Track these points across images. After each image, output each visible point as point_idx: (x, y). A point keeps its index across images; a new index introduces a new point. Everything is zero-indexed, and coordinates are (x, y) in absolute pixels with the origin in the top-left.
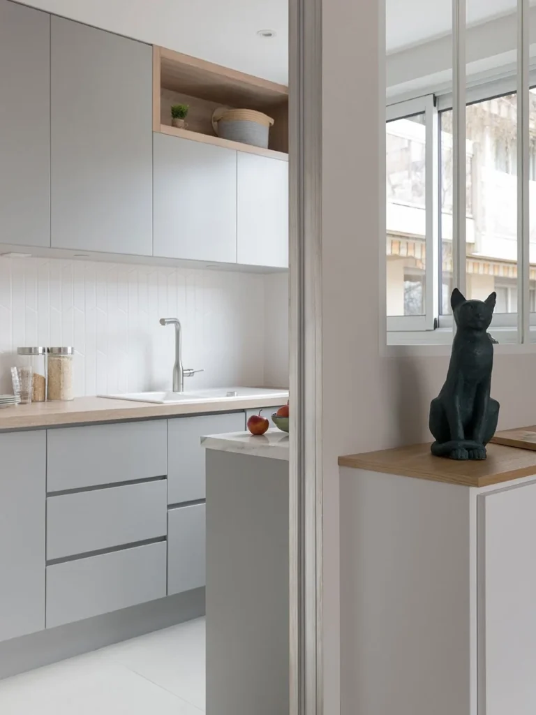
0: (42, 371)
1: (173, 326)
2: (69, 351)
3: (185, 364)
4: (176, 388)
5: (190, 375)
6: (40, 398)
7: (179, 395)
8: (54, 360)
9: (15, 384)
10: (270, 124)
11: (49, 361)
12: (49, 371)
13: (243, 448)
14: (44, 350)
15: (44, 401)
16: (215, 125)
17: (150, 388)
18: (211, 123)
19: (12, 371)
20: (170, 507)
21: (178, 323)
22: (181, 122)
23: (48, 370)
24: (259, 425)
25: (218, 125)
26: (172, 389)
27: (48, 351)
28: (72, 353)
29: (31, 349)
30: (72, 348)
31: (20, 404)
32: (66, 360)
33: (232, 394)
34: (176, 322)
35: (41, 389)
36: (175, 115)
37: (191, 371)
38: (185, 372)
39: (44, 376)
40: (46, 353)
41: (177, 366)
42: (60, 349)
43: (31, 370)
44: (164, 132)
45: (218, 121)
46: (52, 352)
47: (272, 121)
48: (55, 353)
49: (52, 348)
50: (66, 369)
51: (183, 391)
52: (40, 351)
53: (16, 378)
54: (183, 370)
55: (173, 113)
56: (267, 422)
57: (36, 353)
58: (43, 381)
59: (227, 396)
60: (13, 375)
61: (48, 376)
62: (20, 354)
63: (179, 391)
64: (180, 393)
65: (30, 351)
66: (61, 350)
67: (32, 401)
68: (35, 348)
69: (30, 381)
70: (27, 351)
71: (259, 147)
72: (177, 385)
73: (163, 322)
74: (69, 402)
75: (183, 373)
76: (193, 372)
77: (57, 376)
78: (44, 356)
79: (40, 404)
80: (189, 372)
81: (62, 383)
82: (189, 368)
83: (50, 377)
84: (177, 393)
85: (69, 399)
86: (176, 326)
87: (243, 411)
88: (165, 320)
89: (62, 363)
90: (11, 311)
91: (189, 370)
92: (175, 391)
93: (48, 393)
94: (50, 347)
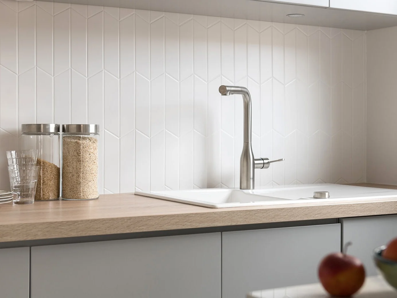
1: (239, 98)
2: (92, 129)
3: (257, 152)
4: (244, 185)
5: (264, 165)
6: (51, 195)
7: (249, 194)
8: (71, 143)
9: (12, 175)
11: (64, 143)
12: (65, 158)
14: (57, 129)
15: (57, 198)
17: (210, 184)
19: (9, 156)
21: (248, 93)
23: (63, 156)
26: (238, 185)
27: (64, 130)
28: (96, 133)
29: (39, 126)
30: (96, 127)
32: (86, 142)
33: (320, 195)
34: (244, 92)
35: (52, 183)
37: (266, 161)
38: (256, 162)
39: (58, 167)
40: (61, 132)
41: (246, 154)
42: (79, 127)
46: (69, 132)
48: (73, 133)
49: (68, 126)
50: (86, 155)
51: (253, 188)
52: (52, 129)
54: (254, 160)
57: (46, 132)
58: (55, 172)
59: (315, 198)
60: (10, 163)
61: (63, 164)
62: (24, 133)
63: (248, 188)
64: (250, 191)
65: (39, 130)
66: (81, 130)
68: (45, 125)
69: (32, 172)
70: (34, 130)
72: (246, 180)
73: (223, 90)
74: (91, 202)
75: (254, 164)
76: (268, 163)
77: (75, 164)
78: (57, 136)
79: (51, 204)
80: (262, 162)
81: (81, 175)
82: (263, 158)
83: (65, 165)
84: (246, 191)
85: (90, 197)
86: (245, 97)
87: (338, 221)
88: (227, 88)
89: (81, 147)
90: (17, 76)
91: (263, 159)
92: (242, 188)
93: (63, 187)
94: (66, 123)
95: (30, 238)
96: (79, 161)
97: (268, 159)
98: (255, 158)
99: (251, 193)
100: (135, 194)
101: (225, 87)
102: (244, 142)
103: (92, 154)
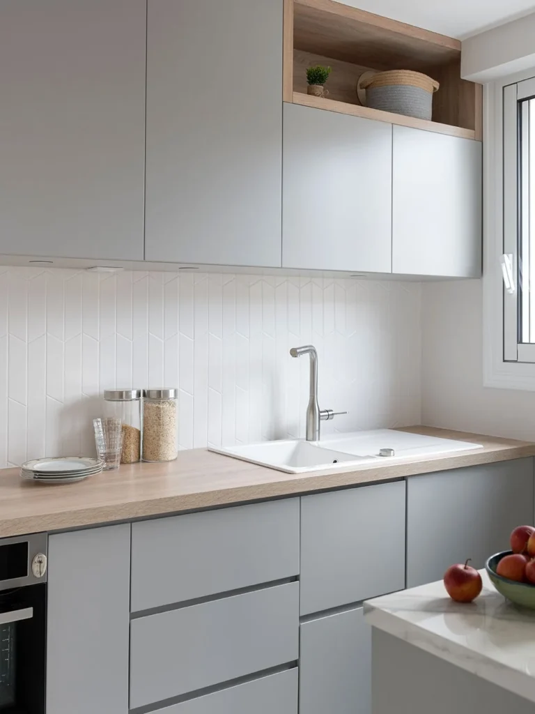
0: (136, 423)
1: (307, 357)
2: (171, 394)
3: (322, 404)
4: (310, 437)
5: (329, 417)
6: (133, 458)
7: (314, 446)
8: (152, 407)
9: (98, 443)
10: (435, 88)
11: (145, 408)
12: (146, 422)
13: (445, 649)
14: (139, 395)
15: (139, 461)
16: (362, 92)
18: (356, 91)
19: (95, 424)
20: (303, 618)
21: (315, 351)
22: (319, 88)
23: (144, 420)
24: (466, 588)
25: (367, 92)
27: (144, 395)
28: (175, 398)
29: (121, 394)
30: (175, 391)
31: (105, 469)
32: (165, 406)
33: (386, 452)
34: (311, 351)
35: (133, 446)
36: (312, 80)
37: (330, 413)
38: (321, 414)
39: (138, 428)
40: (141, 398)
41: (312, 406)
42: (159, 392)
43: (119, 422)
44: (297, 102)
45: (366, 88)
46: (149, 397)
47: (437, 85)
48: (153, 399)
49: (149, 391)
50: (166, 419)
51: (319, 439)
52: (134, 395)
53: (100, 434)
54: (320, 412)
55: (308, 78)
56: (478, 580)
57: (129, 398)
58: (136, 435)
59: (381, 455)
60: (96, 430)
61: (144, 428)
62: (107, 400)
63: (314, 439)
64: (315, 443)
65: (121, 396)
66: (161, 395)
67: (122, 463)
68: (127, 392)
69: (118, 438)
70: (117, 395)
71: (421, 118)
72: (312, 432)
73: (294, 353)
74: (170, 464)
75: (319, 416)
76: (333, 414)
77: (156, 428)
78: (138, 401)
79: (132, 466)
80: (326, 413)
81: (161, 437)
82: (328, 409)
83: (146, 428)
84: (311, 442)
85: (170, 459)
86: (311, 355)
87: (403, 478)
88: (298, 351)
89: (162, 411)
90: (98, 343)
91: (327, 411)
92: (309, 439)
93: (143, 450)
94: (147, 389)
95: (131, 516)
96: (160, 425)
97: (332, 411)
98: (321, 410)
99: (317, 445)
100: (209, 451)
101: (296, 349)
102: (311, 396)
103: (172, 418)
